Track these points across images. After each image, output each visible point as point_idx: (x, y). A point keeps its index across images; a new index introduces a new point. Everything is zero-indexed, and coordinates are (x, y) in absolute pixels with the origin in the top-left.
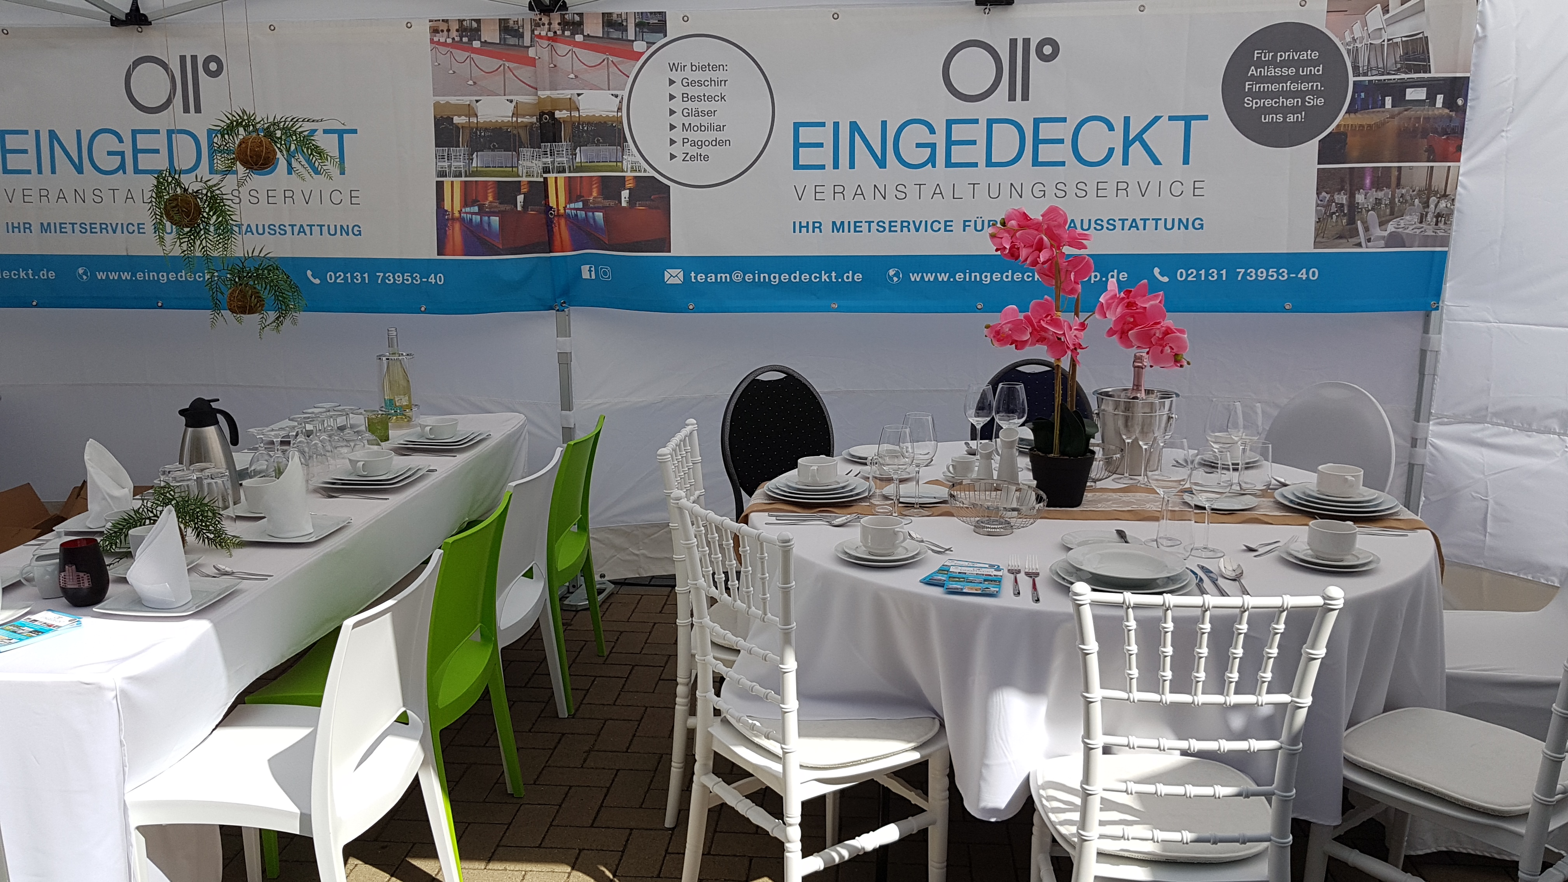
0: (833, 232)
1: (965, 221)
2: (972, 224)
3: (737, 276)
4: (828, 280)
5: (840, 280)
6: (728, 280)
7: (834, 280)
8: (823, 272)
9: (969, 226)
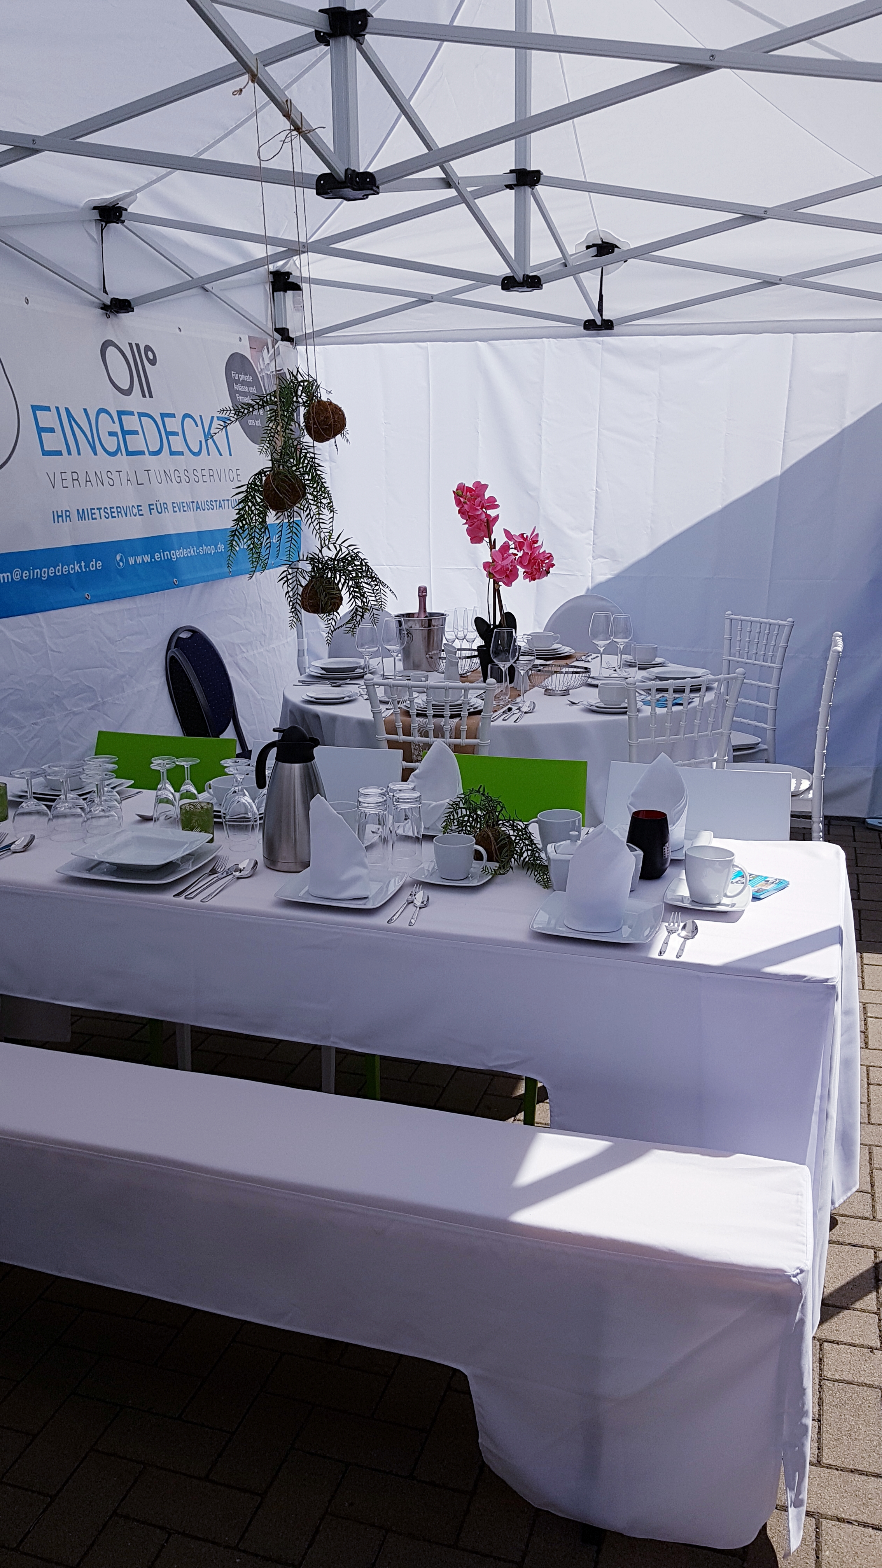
0: (79, 520)
1: (149, 505)
2: (154, 507)
3: (17, 575)
4: (79, 571)
5: (88, 569)
6: (10, 580)
7: (84, 570)
8: (76, 562)
9: (153, 509)
